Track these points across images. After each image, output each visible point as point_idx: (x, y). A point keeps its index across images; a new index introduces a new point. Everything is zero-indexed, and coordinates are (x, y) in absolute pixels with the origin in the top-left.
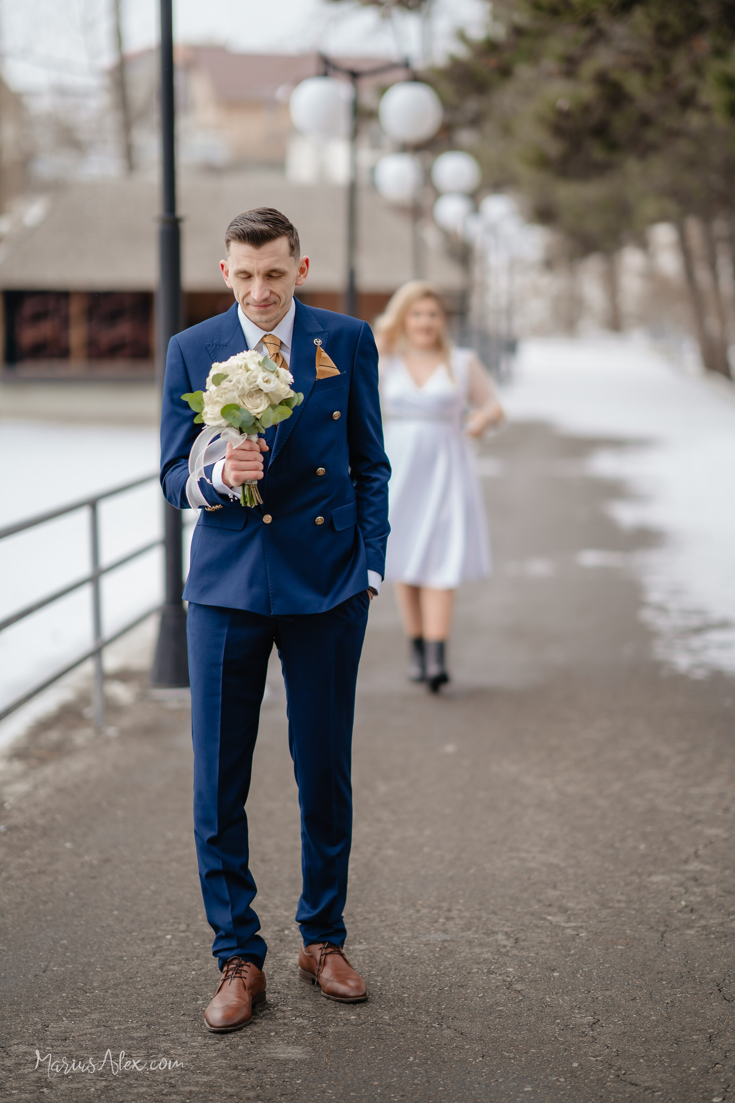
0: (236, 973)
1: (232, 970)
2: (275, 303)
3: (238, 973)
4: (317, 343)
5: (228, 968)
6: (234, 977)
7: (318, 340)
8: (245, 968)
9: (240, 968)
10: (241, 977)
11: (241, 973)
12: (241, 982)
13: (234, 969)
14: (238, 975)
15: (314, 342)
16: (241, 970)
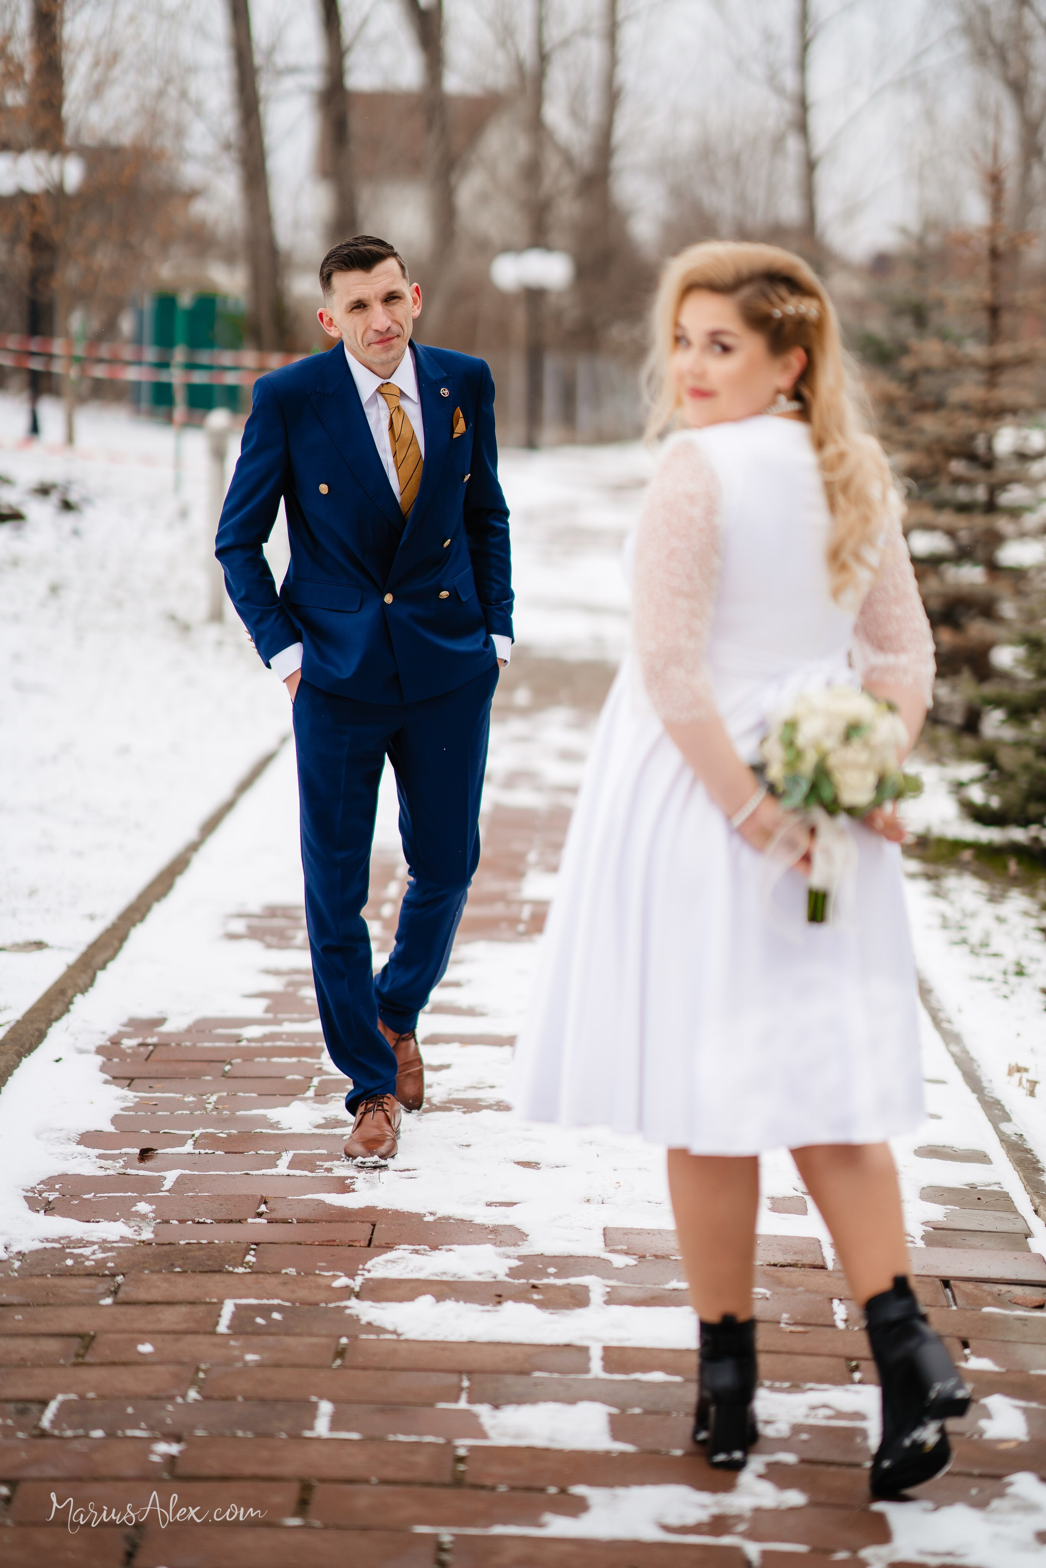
2: (398, 336)
4: (443, 393)
7: (445, 390)
11: (383, 1105)
15: (441, 392)
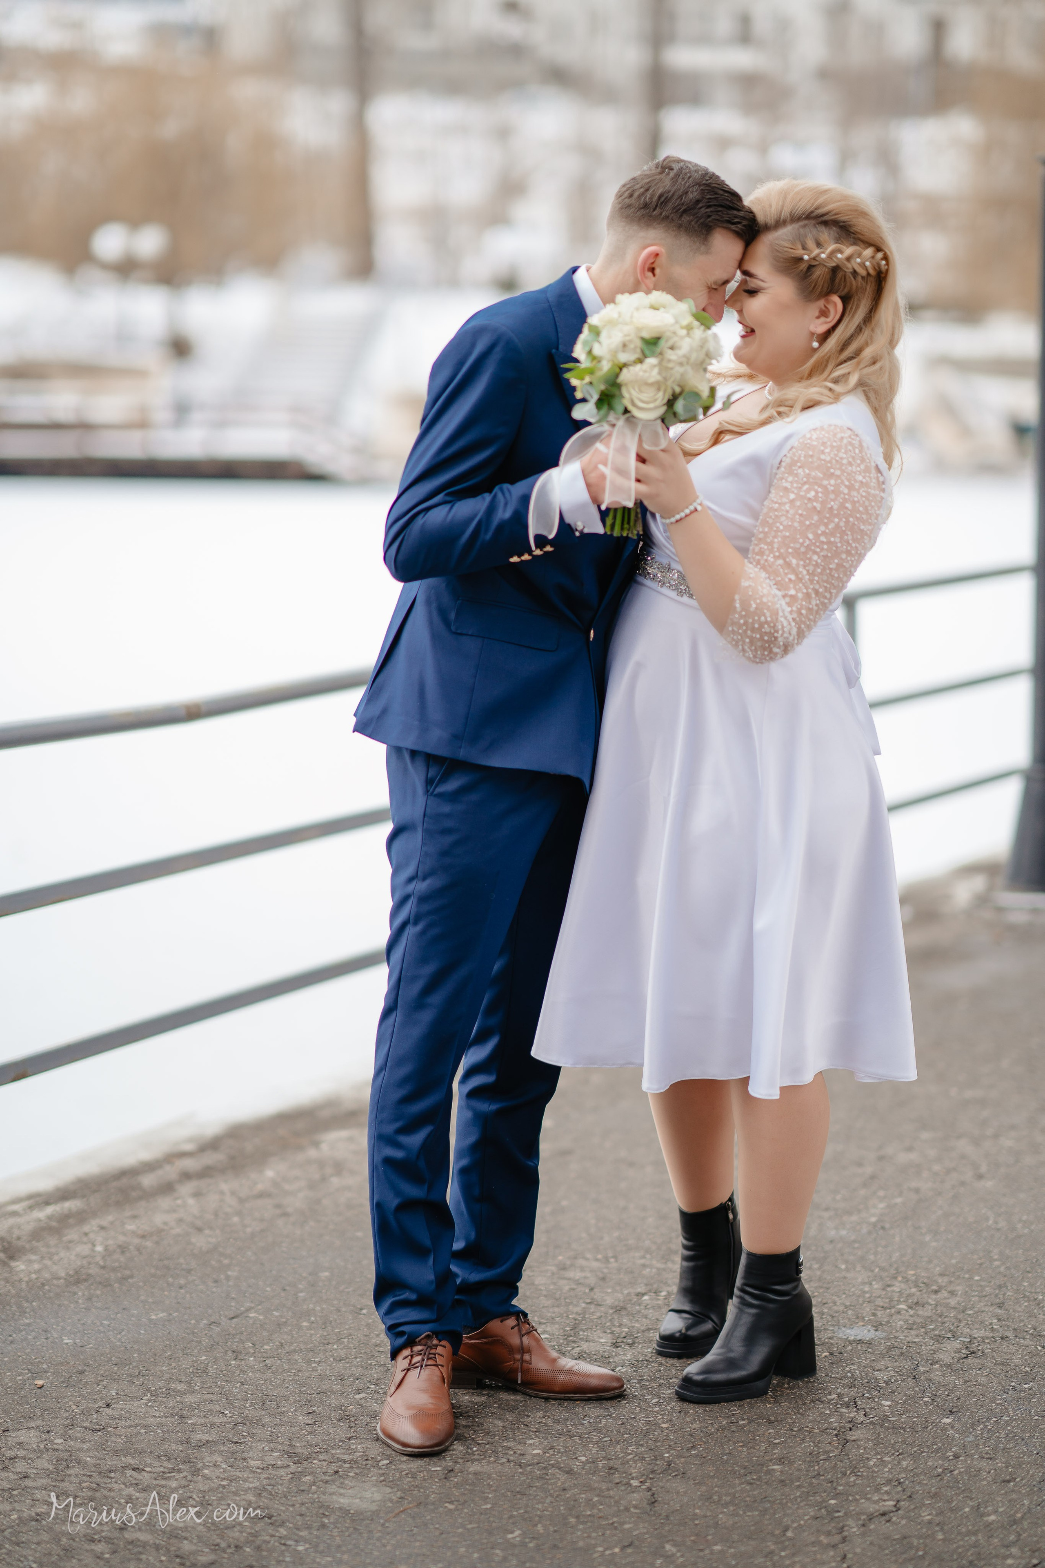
0: (428, 1359)
1: (421, 1354)
3: (431, 1358)
5: (412, 1352)
6: (426, 1366)
8: (440, 1350)
9: (433, 1351)
10: (437, 1366)
11: (434, 1358)
12: (438, 1373)
13: (423, 1352)
14: (430, 1362)
16: (435, 1354)
